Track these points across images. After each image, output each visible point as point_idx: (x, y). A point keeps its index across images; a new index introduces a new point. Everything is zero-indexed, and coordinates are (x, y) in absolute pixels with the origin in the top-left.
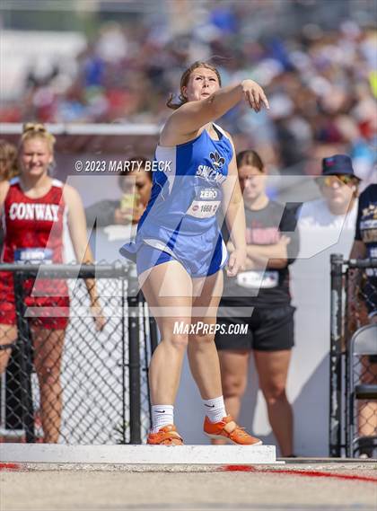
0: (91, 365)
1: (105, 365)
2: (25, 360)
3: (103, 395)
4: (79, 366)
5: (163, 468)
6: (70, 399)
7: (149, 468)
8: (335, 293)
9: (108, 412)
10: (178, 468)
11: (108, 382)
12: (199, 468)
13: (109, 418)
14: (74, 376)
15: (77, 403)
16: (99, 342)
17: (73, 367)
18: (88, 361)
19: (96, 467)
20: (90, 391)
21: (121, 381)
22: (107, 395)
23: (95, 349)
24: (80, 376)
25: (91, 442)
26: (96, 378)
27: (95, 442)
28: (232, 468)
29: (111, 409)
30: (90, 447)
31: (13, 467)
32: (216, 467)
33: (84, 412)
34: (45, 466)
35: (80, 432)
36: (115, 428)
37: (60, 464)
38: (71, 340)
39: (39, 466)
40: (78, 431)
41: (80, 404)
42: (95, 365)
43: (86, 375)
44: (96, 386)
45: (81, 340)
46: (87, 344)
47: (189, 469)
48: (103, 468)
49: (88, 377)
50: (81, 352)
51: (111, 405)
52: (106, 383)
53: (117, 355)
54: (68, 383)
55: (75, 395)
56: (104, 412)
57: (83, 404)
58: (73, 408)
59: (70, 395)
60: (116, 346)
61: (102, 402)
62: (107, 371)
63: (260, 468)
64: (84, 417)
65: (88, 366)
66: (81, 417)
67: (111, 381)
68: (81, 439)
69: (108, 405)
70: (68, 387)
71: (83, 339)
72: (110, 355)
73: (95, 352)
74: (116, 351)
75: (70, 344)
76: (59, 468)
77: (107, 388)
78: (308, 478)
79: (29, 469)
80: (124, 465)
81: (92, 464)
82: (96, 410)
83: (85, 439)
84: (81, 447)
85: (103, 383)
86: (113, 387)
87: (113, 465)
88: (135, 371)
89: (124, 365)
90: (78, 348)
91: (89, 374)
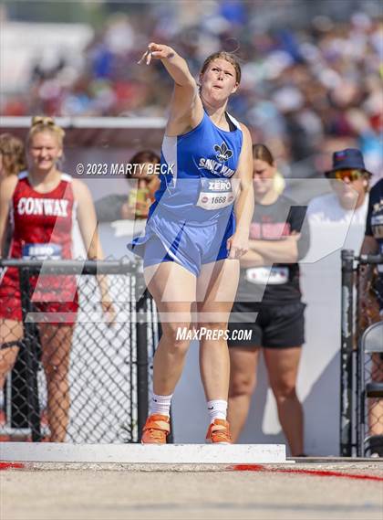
0: (98, 362)
1: (112, 363)
2: (32, 357)
3: (110, 393)
4: (86, 364)
6: (76, 398)
7: (157, 467)
8: (346, 289)
9: (116, 410)
11: (115, 380)
12: (208, 467)
13: (116, 416)
14: (80, 373)
15: (84, 402)
16: (107, 339)
17: (80, 365)
18: (95, 359)
19: (103, 467)
20: (97, 389)
21: (129, 378)
22: (114, 393)
23: (102, 347)
24: (87, 374)
25: (99, 441)
26: (104, 375)
27: (102, 441)
28: (241, 468)
29: (119, 407)
30: (96, 446)
31: (19, 466)
32: (225, 466)
33: (90, 410)
34: (51, 466)
35: (87, 431)
36: (123, 427)
37: (66, 464)
38: (78, 337)
39: (45, 465)
40: (85, 429)
41: (87, 402)
42: (102, 363)
43: (93, 372)
44: (103, 384)
45: (88, 337)
46: (95, 341)
47: (198, 468)
48: (110, 467)
49: (95, 375)
50: (87, 349)
51: (118, 403)
52: (113, 381)
53: (125, 352)
54: (75, 380)
55: (82, 394)
56: (111, 410)
57: (90, 402)
58: (80, 406)
59: (76, 393)
60: (124, 344)
61: (109, 400)
62: (115, 369)
63: (269, 467)
64: (91, 416)
65: (95, 363)
66: (88, 415)
67: (119, 378)
68: (88, 438)
69: (115, 403)
70: (75, 385)
71: (90, 336)
72: (117, 352)
73: (102, 349)
74: (123, 349)
75: (77, 341)
76: (66, 467)
77: (114, 386)
78: (318, 478)
79: (35, 469)
80: (132, 464)
81: (99, 464)
82: (103, 409)
83: (92, 438)
84: (87, 446)
85: (110, 381)
86: (120, 385)
87: (121, 464)
88: (142, 368)
89: (132, 363)
90: (84, 346)
91: (96, 372)
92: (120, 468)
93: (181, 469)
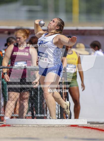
5: (52, 126)
7: (48, 126)
10: (56, 126)
12: (63, 126)
19: (33, 126)
31: (9, 126)
34: (18, 126)
37: (23, 125)
47: (60, 126)
48: (35, 126)
76: (22, 126)
80: (41, 125)
81: (32, 125)
92: (38, 126)
93: (55, 126)
